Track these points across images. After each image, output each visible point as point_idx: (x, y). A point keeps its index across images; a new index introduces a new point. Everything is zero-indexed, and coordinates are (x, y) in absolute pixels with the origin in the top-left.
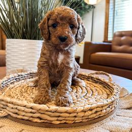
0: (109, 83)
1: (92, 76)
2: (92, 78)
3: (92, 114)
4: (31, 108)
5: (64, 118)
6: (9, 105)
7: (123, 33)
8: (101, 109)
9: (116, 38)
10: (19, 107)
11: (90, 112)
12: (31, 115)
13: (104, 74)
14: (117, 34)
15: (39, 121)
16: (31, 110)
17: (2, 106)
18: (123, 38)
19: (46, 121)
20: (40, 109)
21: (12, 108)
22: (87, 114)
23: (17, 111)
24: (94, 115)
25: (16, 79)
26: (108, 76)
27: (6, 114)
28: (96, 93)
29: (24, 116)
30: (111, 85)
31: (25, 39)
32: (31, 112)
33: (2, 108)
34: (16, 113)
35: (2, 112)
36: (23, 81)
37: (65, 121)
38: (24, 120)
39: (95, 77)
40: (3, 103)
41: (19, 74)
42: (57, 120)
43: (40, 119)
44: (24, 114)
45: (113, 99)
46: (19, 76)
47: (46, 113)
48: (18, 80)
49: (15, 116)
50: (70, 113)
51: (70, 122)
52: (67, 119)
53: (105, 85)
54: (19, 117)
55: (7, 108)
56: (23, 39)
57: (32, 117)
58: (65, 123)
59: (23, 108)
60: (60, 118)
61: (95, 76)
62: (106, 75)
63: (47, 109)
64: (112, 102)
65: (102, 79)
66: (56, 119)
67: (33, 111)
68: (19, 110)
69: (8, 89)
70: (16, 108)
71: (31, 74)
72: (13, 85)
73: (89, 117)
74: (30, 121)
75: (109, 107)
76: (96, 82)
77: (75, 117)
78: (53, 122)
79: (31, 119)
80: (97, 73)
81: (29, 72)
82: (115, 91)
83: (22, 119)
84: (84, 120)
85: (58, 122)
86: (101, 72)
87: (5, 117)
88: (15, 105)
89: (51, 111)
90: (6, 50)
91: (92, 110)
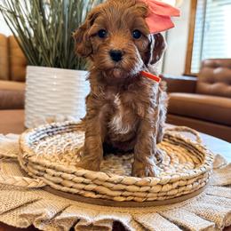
0: (197, 146)
1: (170, 133)
2: (169, 136)
3: (172, 189)
4: (83, 176)
5: (131, 194)
6: (48, 170)
7: (218, 62)
8: (184, 183)
9: (206, 69)
10: (65, 175)
11: (170, 187)
12: (82, 186)
13: (189, 131)
14: (207, 62)
15: (94, 196)
16: (82, 179)
17: (37, 172)
18: (217, 71)
19: (104, 197)
20: (96, 179)
21: (54, 176)
22: (165, 188)
23: (61, 180)
24: (176, 191)
25: (47, 133)
26: (195, 134)
27: (44, 185)
28: (176, 161)
29: (71, 187)
30: (200, 149)
31: (59, 67)
32: (83, 183)
33: (37, 175)
34: (59, 184)
35: (38, 180)
37: (132, 198)
38: (71, 193)
40: (39, 167)
41: (53, 124)
42: (121, 196)
43: (95, 192)
44: (71, 184)
45: (204, 170)
46: (53, 127)
47: (106, 184)
49: (57, 187)
50: (140, 187)
51: (140, 200)
52: (135, 194)
54: (64, 189)
55: (46, 175)
56: (55, 67)
57: (83, 189)
58: (132, 200)
59: (70, 177)
60: (125, 193)
61: (174, 134)
62: (192, 132)
63: (107, 178)
64: (202, 174)
65: (186, 139)
66: (120, 193)
67: (86, 180)
68: (64, 179)
70: (60, 176)
71: (70, 125)
72: (45, 142)
73: (168, 193)
74: (80, 195)
75: (197, 181)
76: (176, 144)
77: (148, 192)
78: (115, 199)
79: (82, 192)
80: (177, 130)
81: (67, 123)
82: (207, 158)
83: (68, 192)
84: (160, 198)
85: (122, 199)
86: (184, 127)
87: (42, 188)
88: (58, 171)
89: (112, 182)
90: (27, 83)
91: (172, 183)
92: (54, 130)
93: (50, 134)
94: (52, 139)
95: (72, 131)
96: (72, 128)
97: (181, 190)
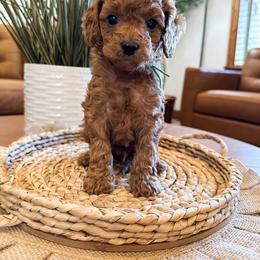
0: (220, 160)
1: (187, 142)
2: (187, 146)
3: (187, 227)
4: (68, 213)
5: (132, 235)
6: (23, 203)
8: (204, 217)
10: (44, 211)
11: (184, 224)
12: (68, 226)
13: (210, 138)
15: (82, 237)
16: (67, 217)
17: (10, 205)
19: (97, 239)
20: (85, 216)
21: (31, 211)
22: (177, 226)
23: (39, 217)
24: (193, 228)
25: (36, 146)
26: (219, 142)
27: (19, 222)
28: (194, 180)
29: (54, 227)
30: (224, 164)
32: (67, 221)
33: (10, 208)
34: (39, 221)
35: (10, 216)
36: (51, 149)
37: (134, 240)
38: (53, 234)
39: (192, 145)
40: (12, 198)
41: (43, 134)
42: (119, 238)
43: (86, 234)
44: (54, 223)
45: (228, 196)
46: (42, 139)
47: (98, 223)
48: (40, 147)
49: (35, 225)
50: (145, 226)
51: (145, 242)
52: (137, 235)
53: (212, 163)
54: (45, 228)
55: (20, 209)
57: (69, 229)
58: (134, 243)
59: (51, 213)
60: (124, 235)
61: (192, 143)
62: (215, 139)
63: (100, 215)
64: (227, 202)
65: (206, 151)
66: (117, 235)
67: (72, 218)
68: (44, 216)
69: (20, 166)
70: (39, 212)
71: (65, 134)
72: (30, 158)
73: (182, 232)
74: (65, 237)
75: (220, 212)
76: (195, 156)
77: (155, 232)
78: (111, 242)
79: (68, 233)
81: (61, 132)
83: (50, 233)
84: (171, 239)
85: (121, 242)
86: (205, 133)
87: (17, 227)
88: (35, 205)
89: (107, 221)
91: (187, 219)
92: (44, 141)
93: (39, 147)
94: (41, 153)
95: (68, 142)
96: (67, 138)
97: (199, 226)
